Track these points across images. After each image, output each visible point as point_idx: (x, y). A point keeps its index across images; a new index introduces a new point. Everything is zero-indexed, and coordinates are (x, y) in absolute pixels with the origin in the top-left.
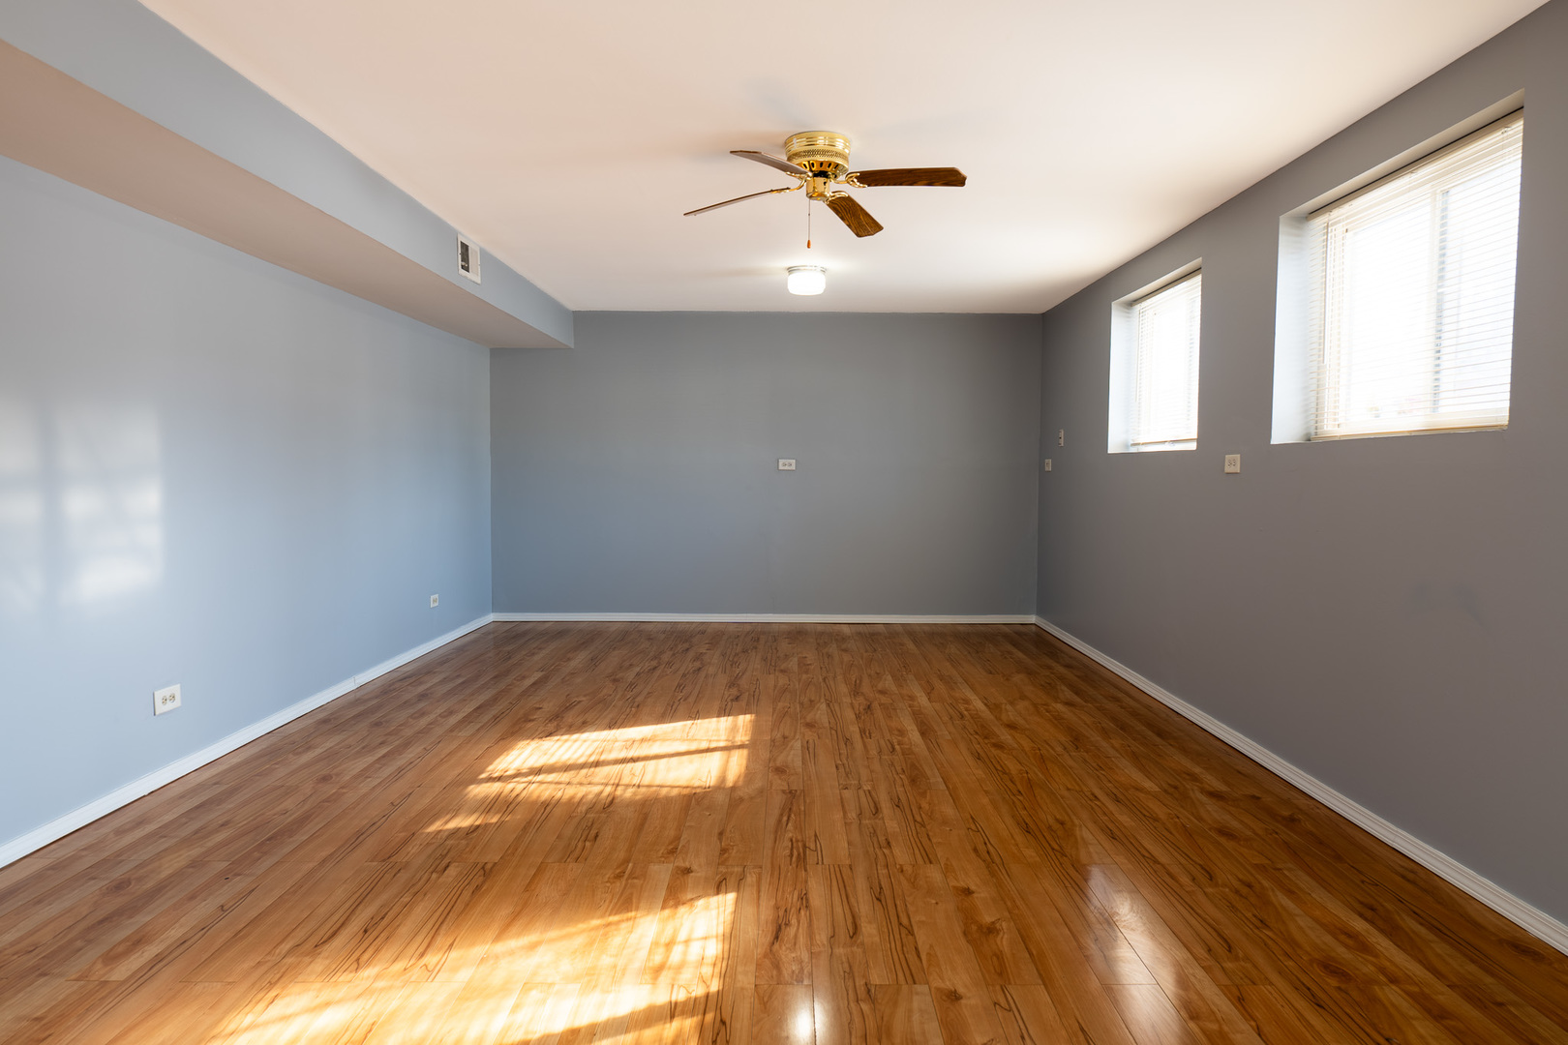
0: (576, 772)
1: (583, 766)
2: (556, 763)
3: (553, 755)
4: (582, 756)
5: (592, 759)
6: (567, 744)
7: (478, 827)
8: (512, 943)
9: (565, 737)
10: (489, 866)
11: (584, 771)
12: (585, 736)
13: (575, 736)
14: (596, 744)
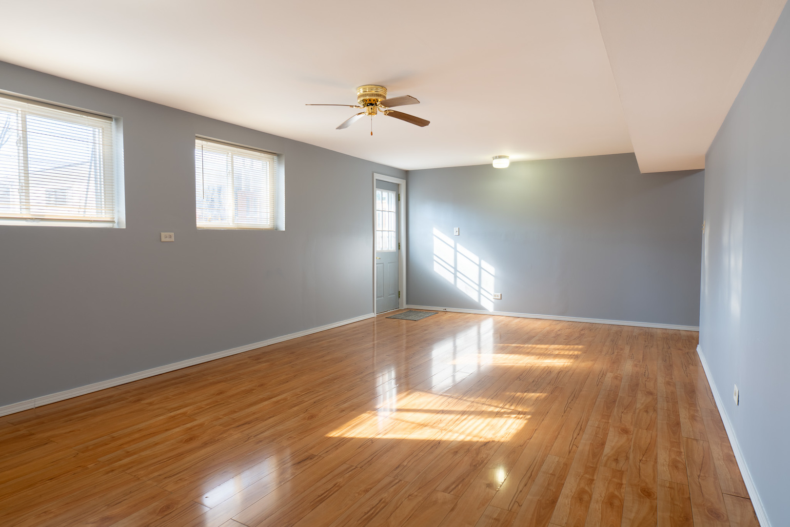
0: (477, 410)
1: (471, 413)
2: (486, 418)
3: (488, 425)
4: (470, 420)
5: (465, 416)
6: (475, 432)
7: (525, 392)
8: (510, 365)
9: (475, 439)
10: (519, 379)
11: (472, 410)
12: (461, 438)
13: (468, 439)
14: (456, 429)
